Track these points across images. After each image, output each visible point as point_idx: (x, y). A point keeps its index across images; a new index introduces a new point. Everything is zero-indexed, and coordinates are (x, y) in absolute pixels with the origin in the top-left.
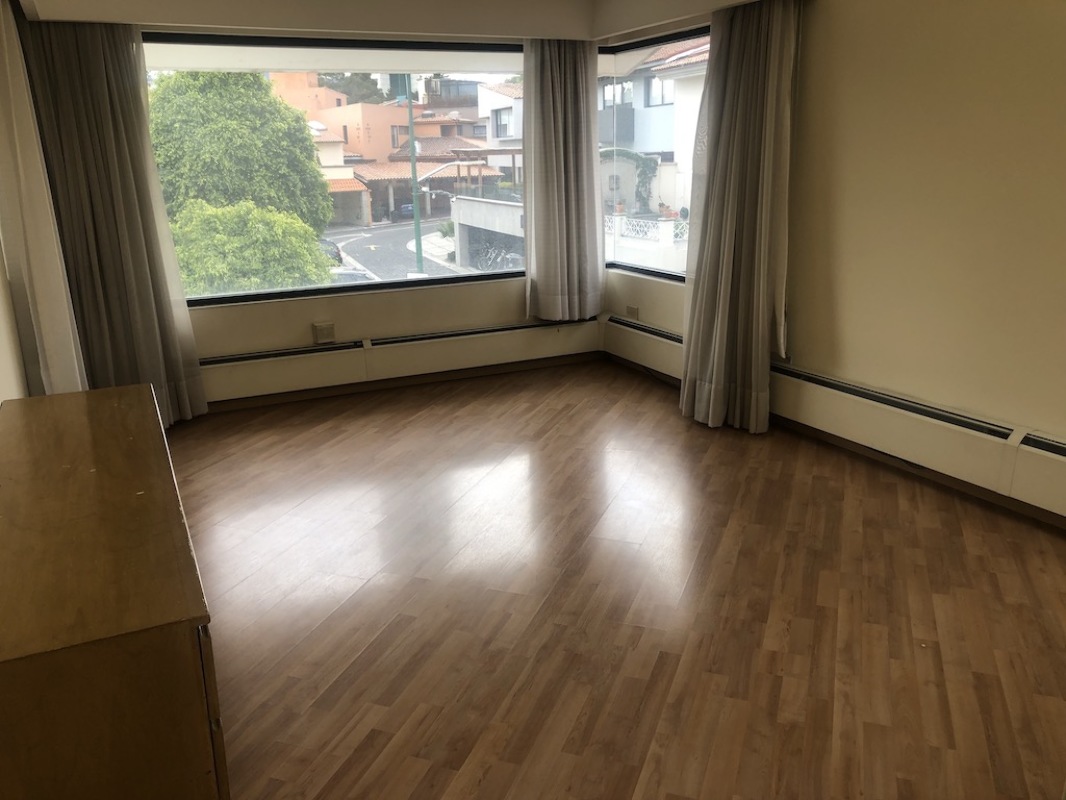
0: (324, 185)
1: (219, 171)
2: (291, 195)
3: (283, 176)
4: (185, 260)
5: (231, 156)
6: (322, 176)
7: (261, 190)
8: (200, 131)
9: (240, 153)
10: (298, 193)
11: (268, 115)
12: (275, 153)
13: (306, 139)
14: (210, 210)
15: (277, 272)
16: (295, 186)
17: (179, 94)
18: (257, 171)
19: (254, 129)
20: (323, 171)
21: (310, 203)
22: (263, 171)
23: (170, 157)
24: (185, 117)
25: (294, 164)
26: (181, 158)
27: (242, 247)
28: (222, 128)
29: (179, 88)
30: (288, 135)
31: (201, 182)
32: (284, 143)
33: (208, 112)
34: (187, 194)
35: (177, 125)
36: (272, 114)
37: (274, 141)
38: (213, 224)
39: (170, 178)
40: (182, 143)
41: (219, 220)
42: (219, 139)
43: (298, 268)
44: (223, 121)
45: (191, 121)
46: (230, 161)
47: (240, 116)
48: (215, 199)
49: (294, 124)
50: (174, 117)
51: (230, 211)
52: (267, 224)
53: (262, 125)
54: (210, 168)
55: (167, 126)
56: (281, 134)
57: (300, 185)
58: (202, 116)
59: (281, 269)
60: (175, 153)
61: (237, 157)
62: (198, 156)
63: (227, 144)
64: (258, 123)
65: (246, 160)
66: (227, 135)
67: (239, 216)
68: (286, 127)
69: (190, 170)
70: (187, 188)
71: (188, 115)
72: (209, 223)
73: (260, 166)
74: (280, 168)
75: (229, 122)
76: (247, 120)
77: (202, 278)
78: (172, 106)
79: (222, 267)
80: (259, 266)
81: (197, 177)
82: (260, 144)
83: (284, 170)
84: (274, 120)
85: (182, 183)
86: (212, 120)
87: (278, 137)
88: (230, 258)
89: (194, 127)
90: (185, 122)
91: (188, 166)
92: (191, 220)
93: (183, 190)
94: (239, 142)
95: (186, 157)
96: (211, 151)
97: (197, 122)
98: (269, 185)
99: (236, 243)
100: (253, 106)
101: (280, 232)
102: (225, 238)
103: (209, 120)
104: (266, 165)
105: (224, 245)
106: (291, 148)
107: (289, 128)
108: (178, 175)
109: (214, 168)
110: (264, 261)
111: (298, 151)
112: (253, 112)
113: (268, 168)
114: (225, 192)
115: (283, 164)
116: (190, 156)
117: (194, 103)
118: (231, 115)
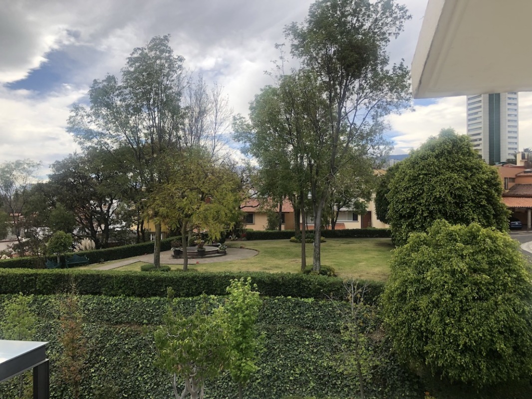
1: (443, 202)
2: (487, 218)
3: (483, 206)
4: (435, 257)
5: (451, 193)
7: (468, 214)
8: (435, 179)
9: (457, 192)
10: (492, 216)
11: (474, 170)
12: (479, 192)
13: (497, 184)
15: (499, 272)
16: (489, 212)
17: (423, 160)
18: (466, 203)
19: (466, 178)
22: (470, 203)
23: (415, 194)
24: (426, 172)
25: (489, 199)
27: (473, 252)
28: (448, 178)
29: (423, 157)
30: (488, 181)
31: (432, 208)
32: (485, 187)
33: (439, 169)
35: (421, 176)
36: (477, 169)
37: (478, 186)
38: (454, 236)
39: (413, 205)
40: (423, 186)
41: (458, 235)
42: (445, 184)
43: (514, 270)
44: (448, 174)
45: (430, 174)
46: (451, 197)
47: (458, 171)
49: (491, 175)
50: (420, 172)
53: (471, 176)
54: (438, 200)
55: (415, 177)
56: (483, 182)
57: (493, 212)
58: (436, 171)
59: (502, 270)
60: (419, 191)
61: (455, 195)
62: (431, 194)
63: (450, 187)
64: (469, 175)
65: (460, 196)
66: (451, 182)
68: (486, 177)
69: (426, 201)
70: (423, 211)
71: (428, 171)
72: (451, 236)
73: (469, 200)
74: (482, 201)
75: (453, 174)
76: (462, 173)
77: (447, 271)
78: (419, 167)
79: (462, 265)
80: (487, 267)
81: (429, 205)
82: (470, 187)
83: (484, 203)
84: (478, 173)
85: (420, 208)
86: (442, 173)
87: (481, 183)
88: (467, 260)
89: (431, 177)
90: (425, 174)
91: (425, 199)
94: (457, 185)
95: (425, 194)
96: (440, 191)
97: (433, 175)
99: (470, 249)
100: (466, 165)
102: (463, 245)
103: (439, 174)
104: (472, 199)
105: (462, 250)
106: (489, 190)
107: (488, 178)
108: (418, 204)
109: (441, 200)
110: (490, 263)
111: (493, 191)
112: (466, 169)
113: (473, 201)
115: (483, 199)
116: (427, 193)
117: (432, 164)
118: (453, 171)
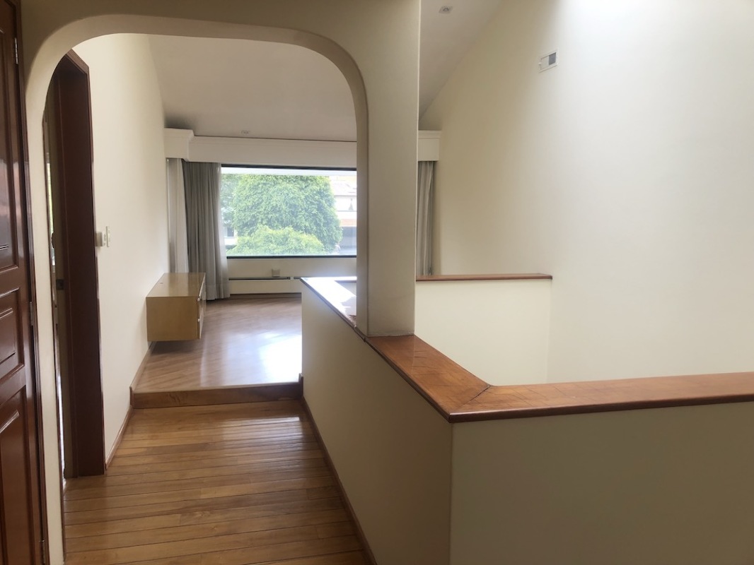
0: (337, 222)
1: (279, 211)
2: (317, 225)
3: (315, 215)
5: (287, 203)
6: (337, 216)
8: (272, 189)
9: (292, 202)
10: (322, 225)
12: (311, 202)
13: (329, 195)
14: (270, 231)
16: (320, 221)
18: (300, 212)
19: (301, 189)
20: (337, 213)
21: (329, 231)
22: (304, 212)
23: (255, 203)
24: (265, 182)
25: (320, 208)
26: (262, 202)
28: (284, 188)
30: (319, 193)
31: (270, 216)
32: (317, 197)
33: (277, 179)
34: (262, 223)
35: (260, 186)
36: (312, 181)
37: (311, 196)
38: (270, 239)
39: (254, 213)
40: (262, 195)
41: (274, 237)
42: (281, 194)
44: (284, 185)
45: (268, 184)
46: (286, 206)
47: (295, 182)
48: (277, 226)
49: (323, 187)
50: (259, 181)
51: (280, 232)
52: (298, 240)
53: (306, 187)
54: (275, 209)
55: (255, 186)
56: (315, 192)
57: (323, 220)
58: (274, 181)
60: (258, 200)
61: (290, 204)
62: (270, 203)
63: (286, 196)
64: (304, 186)
65: (295, 206)
66: (286, 192)
67: (284, 235)
68: (318, 188)
69: (265, 210)
70: (262, 219)
72: (268, 238)
73: (302, 209)
74: (313, 211)
75: (288, 185)
76: (298, 184)
81: (268, 214)
82: (303, 197)
83: (315, 212)
84: (312, 185)
85: (261, 216)
87: (313, 194)
90: (264, 184)
91: (264, 208)
92: (259, 235)
93: (260, 221)
94: (292, 196)
95: (263, 203)
96: (277, 200)
98: (306, 220)
101: (304, 245)
102: (275, 246)
106: (320, 200)
107: (320, 189)
108: (258, 212)
109: (277, 209)
111: (324, 202)
113: (306, 210)
114: (282, 222)
115: (315, 208)
116: (266, 202)
118: (289, 181)
